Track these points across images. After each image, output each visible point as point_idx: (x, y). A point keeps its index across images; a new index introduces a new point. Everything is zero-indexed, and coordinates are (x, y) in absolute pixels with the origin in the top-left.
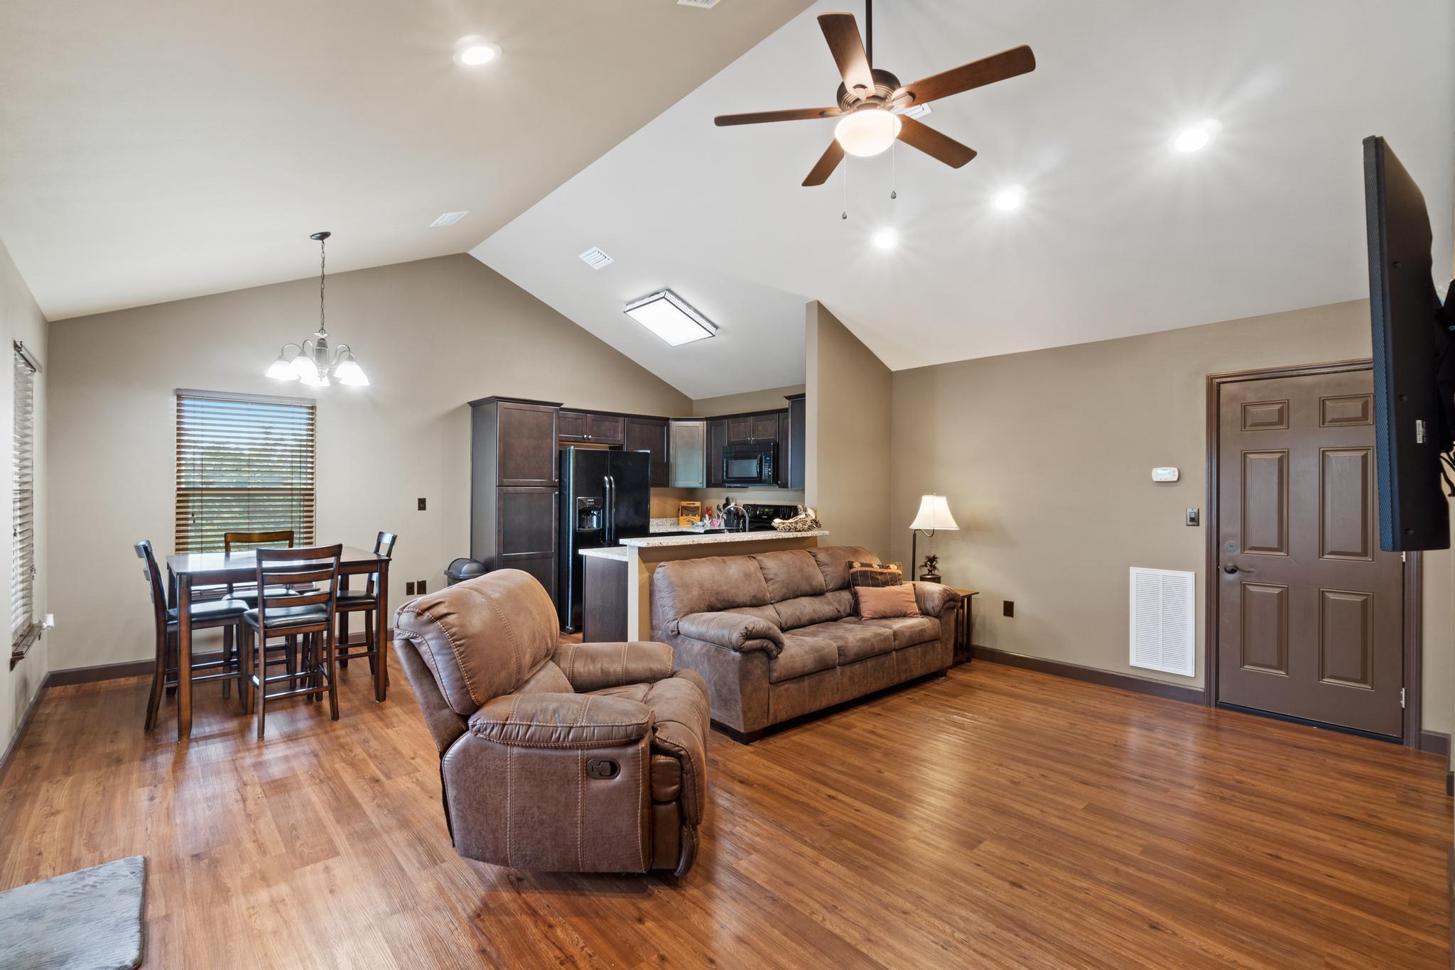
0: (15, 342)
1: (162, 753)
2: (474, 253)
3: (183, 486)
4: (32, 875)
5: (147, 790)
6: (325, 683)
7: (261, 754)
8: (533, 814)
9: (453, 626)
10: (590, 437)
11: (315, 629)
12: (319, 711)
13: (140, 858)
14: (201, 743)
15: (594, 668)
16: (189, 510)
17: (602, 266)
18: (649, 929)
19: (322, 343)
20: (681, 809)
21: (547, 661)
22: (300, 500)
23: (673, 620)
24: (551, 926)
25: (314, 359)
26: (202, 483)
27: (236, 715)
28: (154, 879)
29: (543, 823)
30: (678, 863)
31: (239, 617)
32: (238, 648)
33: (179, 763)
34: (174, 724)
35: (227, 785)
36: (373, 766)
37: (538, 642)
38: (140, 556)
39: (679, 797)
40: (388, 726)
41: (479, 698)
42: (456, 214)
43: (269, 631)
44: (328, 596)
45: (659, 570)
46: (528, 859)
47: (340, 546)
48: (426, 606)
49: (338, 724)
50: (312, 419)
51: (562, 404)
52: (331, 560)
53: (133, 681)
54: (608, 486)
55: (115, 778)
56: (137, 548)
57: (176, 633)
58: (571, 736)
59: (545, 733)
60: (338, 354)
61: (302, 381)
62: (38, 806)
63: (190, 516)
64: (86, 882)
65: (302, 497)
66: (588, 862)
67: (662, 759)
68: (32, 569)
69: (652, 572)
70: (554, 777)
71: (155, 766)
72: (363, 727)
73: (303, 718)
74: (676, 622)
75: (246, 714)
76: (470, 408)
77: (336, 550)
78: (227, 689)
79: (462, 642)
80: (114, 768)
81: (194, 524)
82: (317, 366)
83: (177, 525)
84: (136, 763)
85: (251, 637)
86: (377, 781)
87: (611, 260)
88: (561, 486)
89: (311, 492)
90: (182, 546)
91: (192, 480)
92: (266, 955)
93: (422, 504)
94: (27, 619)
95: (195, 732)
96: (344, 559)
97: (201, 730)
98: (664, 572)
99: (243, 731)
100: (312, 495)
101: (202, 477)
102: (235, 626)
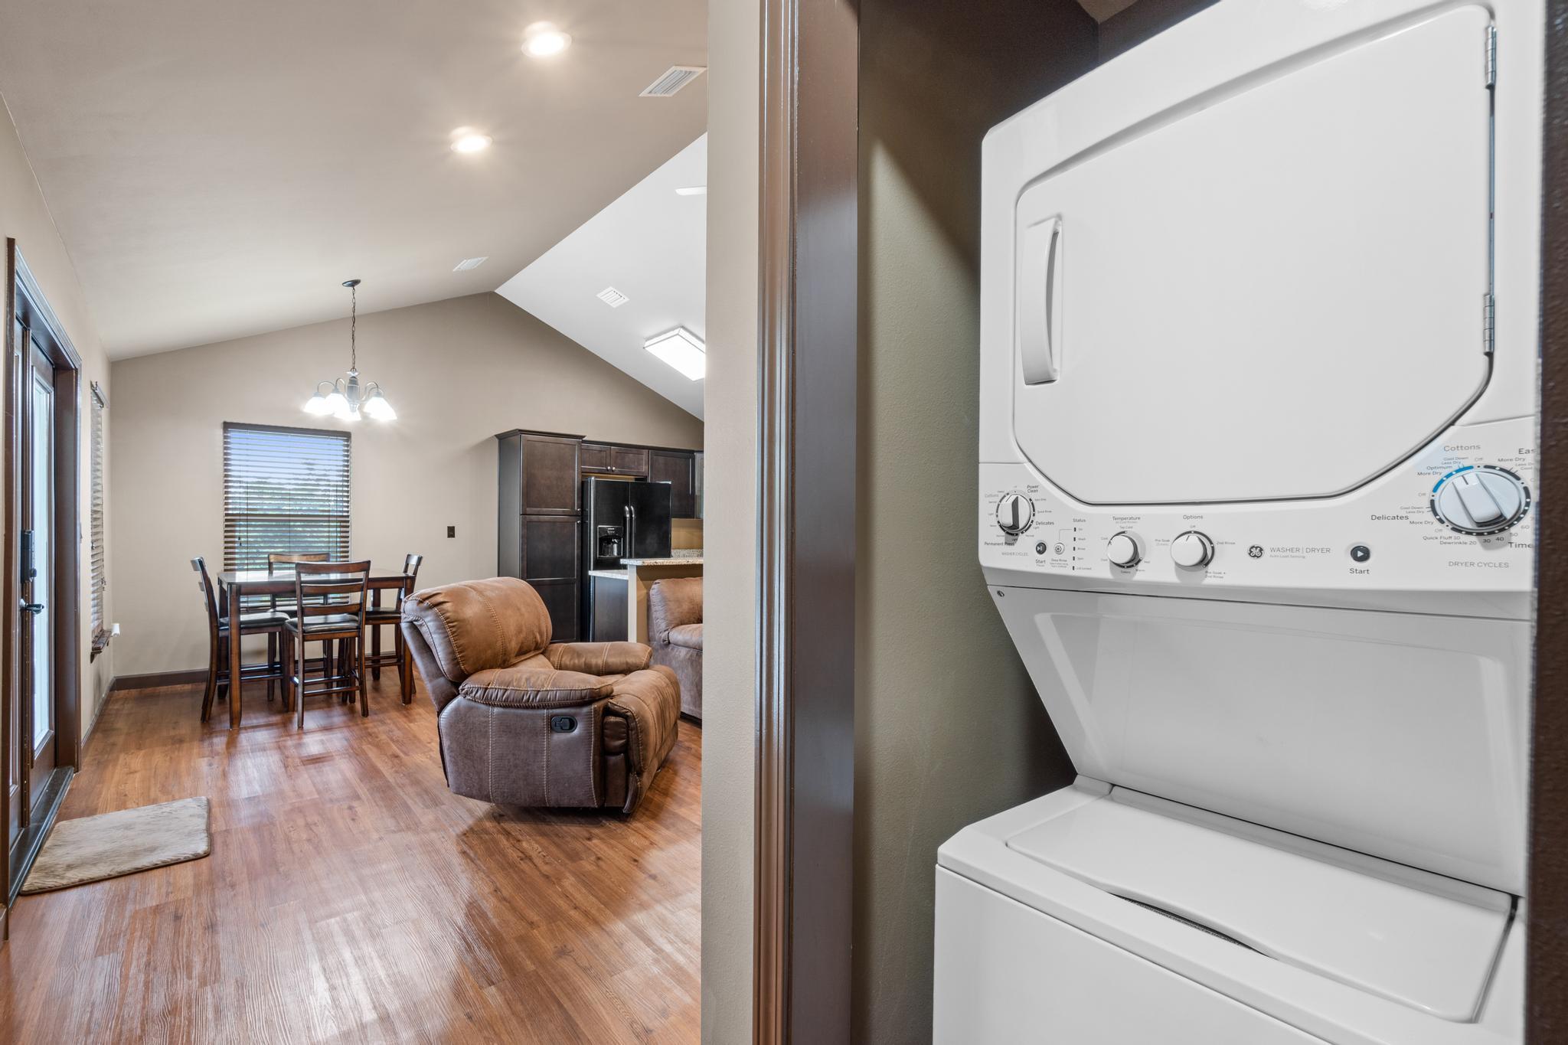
0: (91, 383)
1: (216, 736)
2: (499, 291)
3: (230, 512)
4: (122, 805)
5: (206, 759)
6: (357, 684)
7: (300, 738)
8: (509, 760)
9: (448, 611)
10: (614, 468)
11: (348, 635)
12: (352, 711)
13: (204, 798)
14: (249, 730)
15: (579, 661)
16: (237, 534)
17: (619, 304)
18: (594, 844)
19: (353, 381)
20: (627, 759)
21: (537, 655)
22: (337, 527)
23: (665, 631)
24: (519, 841)
25: (346, 395)
26: (247, 509)
27: (280, 712)
28: (216, 810)
29: (517, 767)
30: (625, 802)
31: (281, 625)
32: (281, 658)
33: (232, 743)
34: (227, 717)
35: (273, 760)
36: (394, 747)
37: (524, 633)
38: (196, 569)
39: (625, 749)
40: (411, 721)
41: (468, 669)
42: (476, 260)
43: (307, 636)
44: (358, 608)
45: (654, 586)
46: (505, 795)
47: (369, 562)
48: (426, 596)
49: (366, 720)
50: (348, 451)
51: (584, 437)
52: (361, 575)
53: (188, 687)
54: (628, 516)
55: (179, 751)
56: (193, 562)
57: (227, 637)
58: (538, 698)
59: (518, 695)
60: (368, 391)
61: (335, 416)
62: (119, 767)
63: (237, 540)
64: (164, 810)
65: (339, 524)
66: (553, 798)
67: (612, 719)
68: (103, 581)
69: (649, 588)
70: (526, 731)
71: (211, 745)
72: (389, 721)
73: (338, 716)
74: (667, 632)
75: (287, 711)
76: (497, 440)
77: (365, 566)
78: (271, 692)
79: (454, 624)
80: (177, 746)
81: (241, 547)
82: (348, 400)
83: (226, 548)
84: (196, 743)
85: (292, 642)
86: (397, 757)
87: (627, 299)
88: (583, 515)
89: (347, 519)
90: (229, 567)
91: (238, 506)
92: (301, 851)
93: (451, 532)
94: (98, 626)
95: (243, 723)
96: (372, 575)
97: (250, 722)
98: (658, 588)
99: (285, 724)
100: (348, 522)
101: (247, 504)
102: (278, 633)
